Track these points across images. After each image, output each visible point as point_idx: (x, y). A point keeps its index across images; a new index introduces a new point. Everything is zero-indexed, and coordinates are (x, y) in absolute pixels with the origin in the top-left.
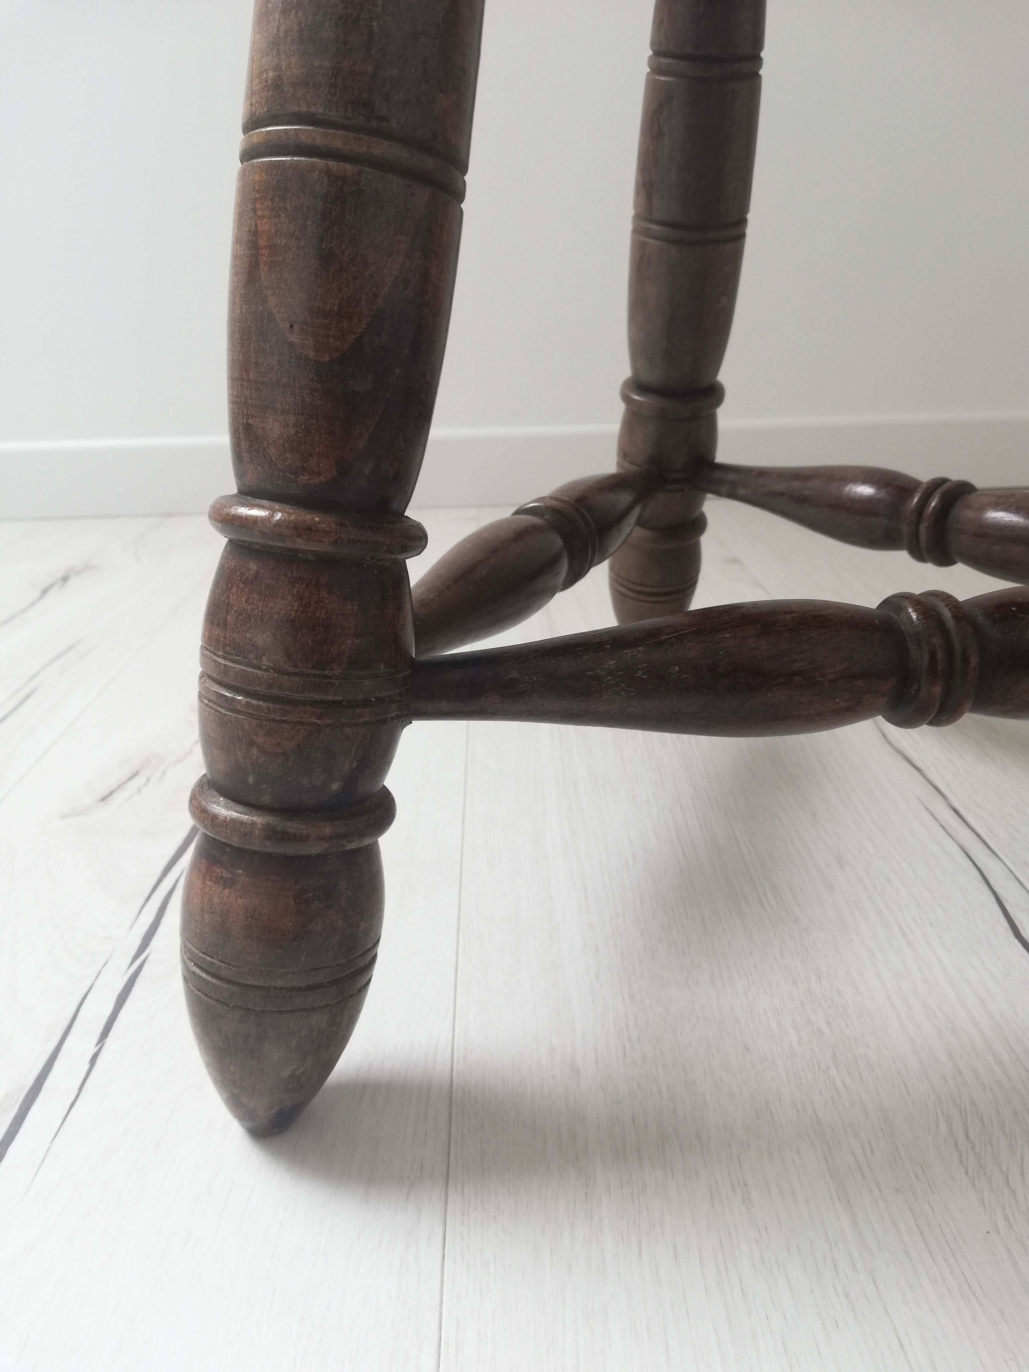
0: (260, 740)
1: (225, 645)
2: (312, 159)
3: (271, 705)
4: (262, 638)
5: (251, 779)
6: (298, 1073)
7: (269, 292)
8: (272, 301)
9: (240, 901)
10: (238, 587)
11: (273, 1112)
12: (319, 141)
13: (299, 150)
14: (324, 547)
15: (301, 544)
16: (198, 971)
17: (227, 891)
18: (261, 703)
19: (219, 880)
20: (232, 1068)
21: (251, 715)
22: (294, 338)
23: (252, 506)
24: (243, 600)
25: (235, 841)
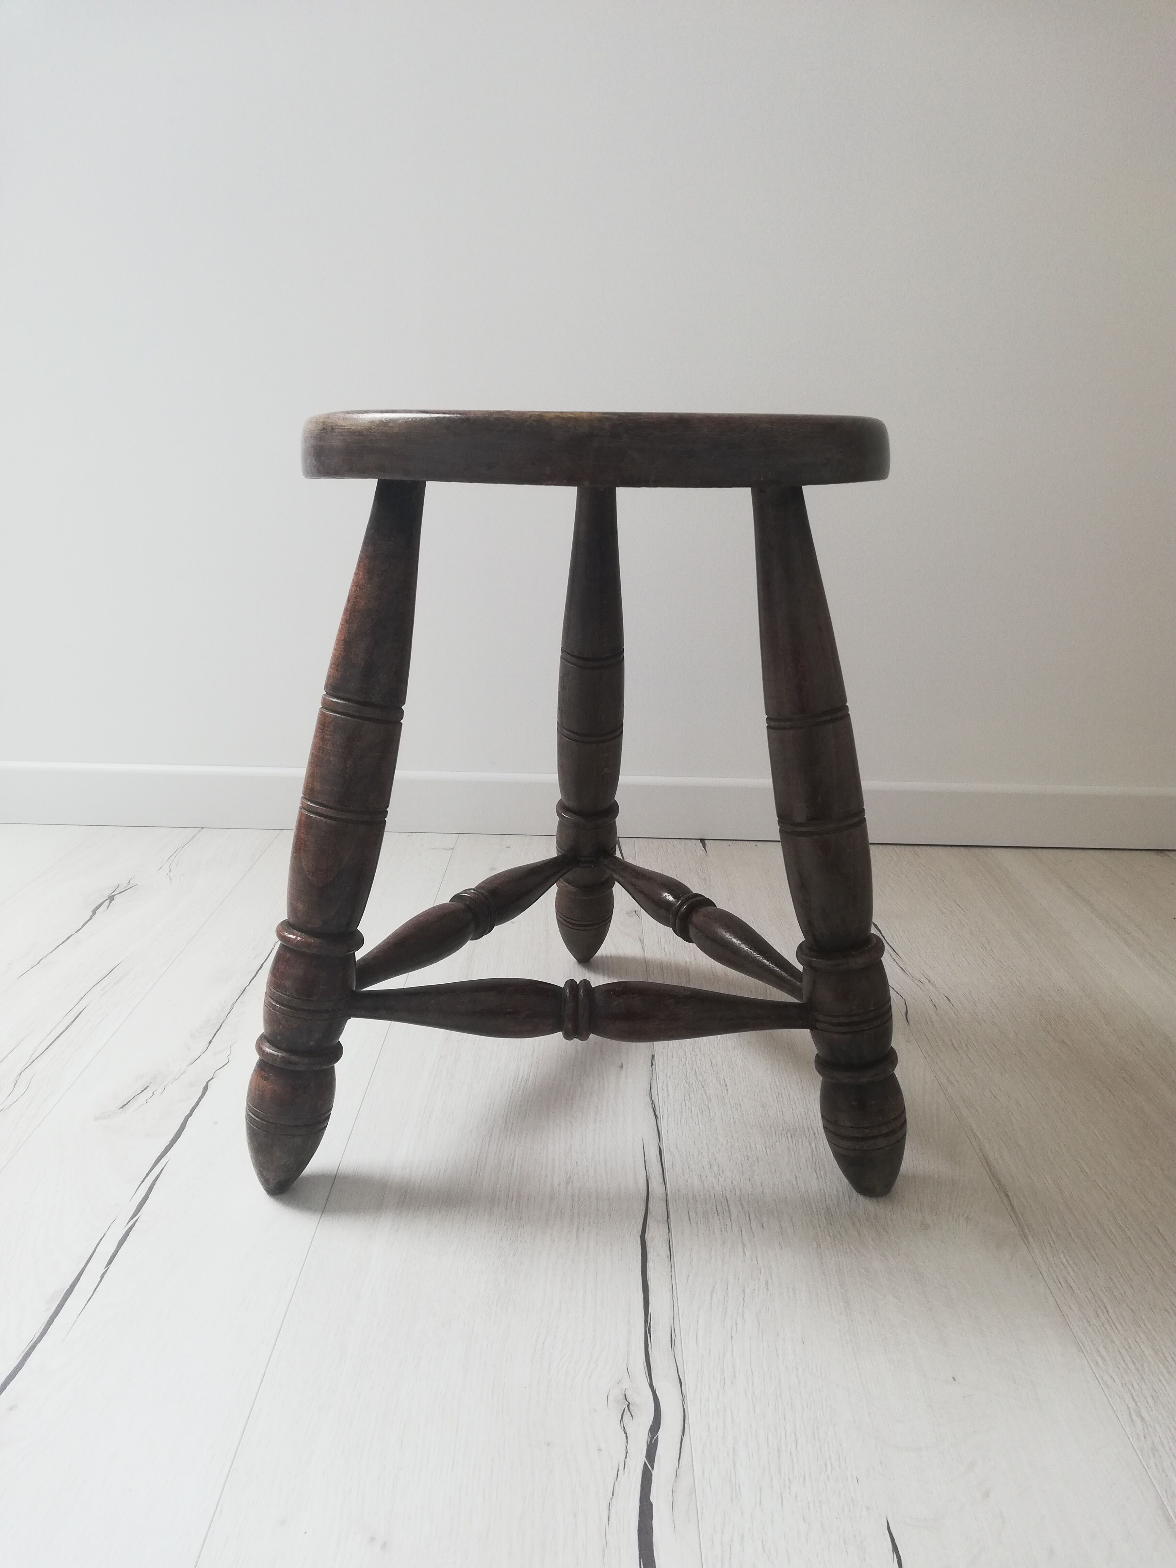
0: (283, 1023)
1: (274, 984)
2: (321, 818)
3: (289, 1010)
4: (288, 984)
5: (279, 1038)
6: (287, 1164)
7: (303, 860)
8: (304, 863)
9: (270, 1086)
10: (282, 962)
11: (276, 1181)
12: (324, 813)
13: (317, 814)
14: (315, 951)
15: (305, 950)
16: (251, 1114)
17: (265, 1082)
18: (285, 1008)
19: (263, 1077)
20: (260, 1157)
21: (281, 1013)
22: (310, 877)
23: (290, 933)
24: (283, 967)
25: (270, 1062)
